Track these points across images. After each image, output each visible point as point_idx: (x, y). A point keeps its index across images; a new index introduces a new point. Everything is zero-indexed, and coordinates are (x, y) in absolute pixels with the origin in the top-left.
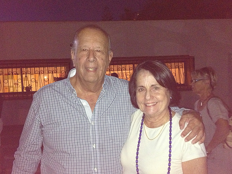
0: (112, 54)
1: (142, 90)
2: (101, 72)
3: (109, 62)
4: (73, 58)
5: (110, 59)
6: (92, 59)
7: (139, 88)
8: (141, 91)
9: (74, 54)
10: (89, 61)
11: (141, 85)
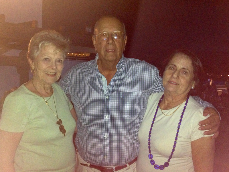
0: (127, 38)
1: (173, 68)
2: (118, 53)
3: (125, 45)
4: (94, 43)
5: (125, 43)
6: (111, 42)
7: (171, 66)
8: (171, 69)
9: (95, 40)
10: (108, 43)
11: (174, 64)
